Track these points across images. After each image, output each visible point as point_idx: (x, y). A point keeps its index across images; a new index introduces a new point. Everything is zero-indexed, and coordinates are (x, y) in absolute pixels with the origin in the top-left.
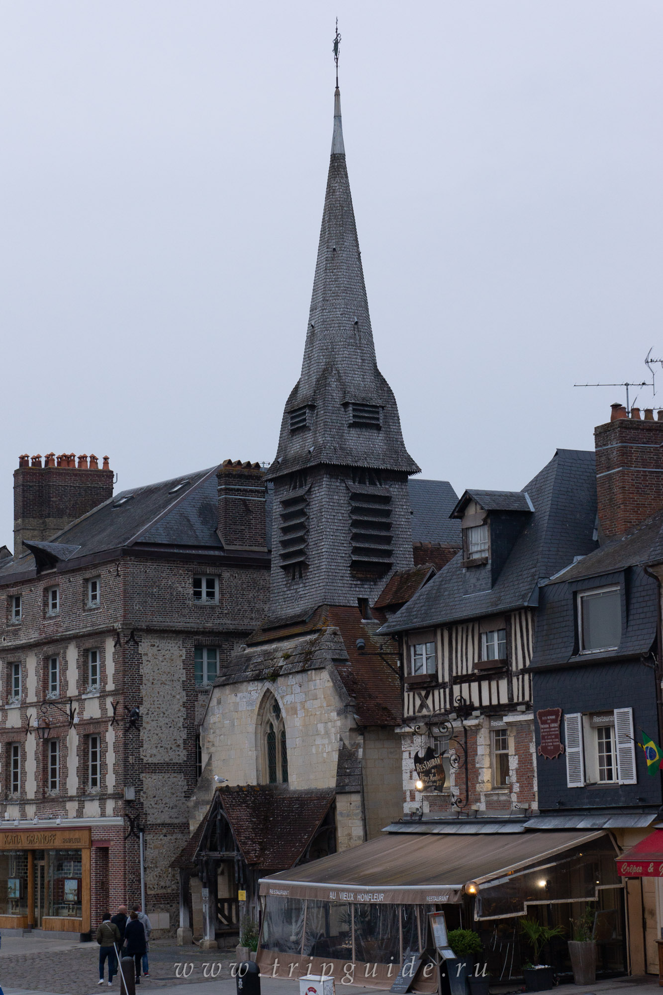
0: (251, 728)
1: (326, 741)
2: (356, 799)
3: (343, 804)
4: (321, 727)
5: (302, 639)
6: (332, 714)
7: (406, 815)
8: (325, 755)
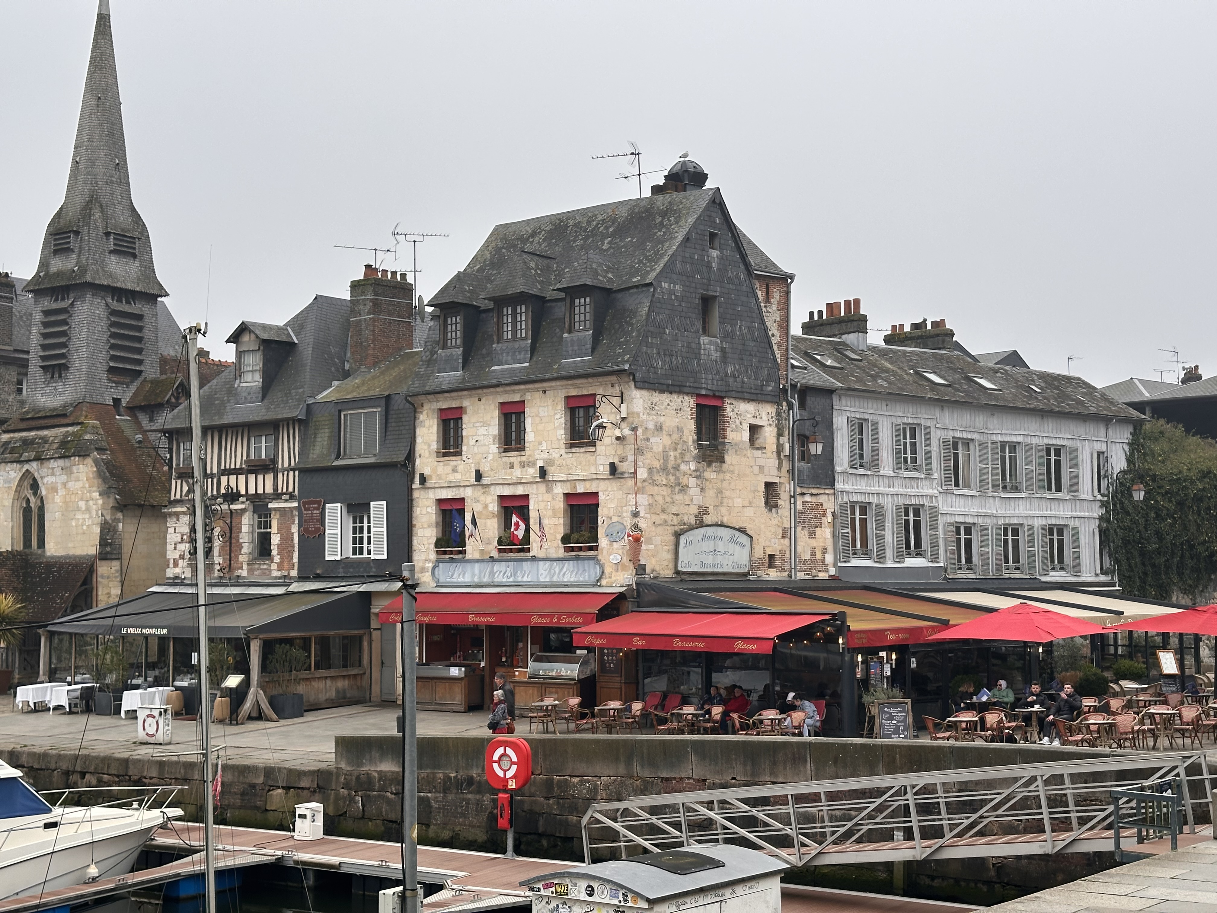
0: (8, 503)
1: (87, 516)
2: (116, 564)
3: (104, 569)
4: (82, 504)
5: (63, 430)
6: (94, 494)
7: (169, 578)
8: (85, 527)
